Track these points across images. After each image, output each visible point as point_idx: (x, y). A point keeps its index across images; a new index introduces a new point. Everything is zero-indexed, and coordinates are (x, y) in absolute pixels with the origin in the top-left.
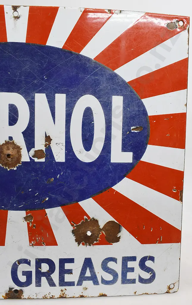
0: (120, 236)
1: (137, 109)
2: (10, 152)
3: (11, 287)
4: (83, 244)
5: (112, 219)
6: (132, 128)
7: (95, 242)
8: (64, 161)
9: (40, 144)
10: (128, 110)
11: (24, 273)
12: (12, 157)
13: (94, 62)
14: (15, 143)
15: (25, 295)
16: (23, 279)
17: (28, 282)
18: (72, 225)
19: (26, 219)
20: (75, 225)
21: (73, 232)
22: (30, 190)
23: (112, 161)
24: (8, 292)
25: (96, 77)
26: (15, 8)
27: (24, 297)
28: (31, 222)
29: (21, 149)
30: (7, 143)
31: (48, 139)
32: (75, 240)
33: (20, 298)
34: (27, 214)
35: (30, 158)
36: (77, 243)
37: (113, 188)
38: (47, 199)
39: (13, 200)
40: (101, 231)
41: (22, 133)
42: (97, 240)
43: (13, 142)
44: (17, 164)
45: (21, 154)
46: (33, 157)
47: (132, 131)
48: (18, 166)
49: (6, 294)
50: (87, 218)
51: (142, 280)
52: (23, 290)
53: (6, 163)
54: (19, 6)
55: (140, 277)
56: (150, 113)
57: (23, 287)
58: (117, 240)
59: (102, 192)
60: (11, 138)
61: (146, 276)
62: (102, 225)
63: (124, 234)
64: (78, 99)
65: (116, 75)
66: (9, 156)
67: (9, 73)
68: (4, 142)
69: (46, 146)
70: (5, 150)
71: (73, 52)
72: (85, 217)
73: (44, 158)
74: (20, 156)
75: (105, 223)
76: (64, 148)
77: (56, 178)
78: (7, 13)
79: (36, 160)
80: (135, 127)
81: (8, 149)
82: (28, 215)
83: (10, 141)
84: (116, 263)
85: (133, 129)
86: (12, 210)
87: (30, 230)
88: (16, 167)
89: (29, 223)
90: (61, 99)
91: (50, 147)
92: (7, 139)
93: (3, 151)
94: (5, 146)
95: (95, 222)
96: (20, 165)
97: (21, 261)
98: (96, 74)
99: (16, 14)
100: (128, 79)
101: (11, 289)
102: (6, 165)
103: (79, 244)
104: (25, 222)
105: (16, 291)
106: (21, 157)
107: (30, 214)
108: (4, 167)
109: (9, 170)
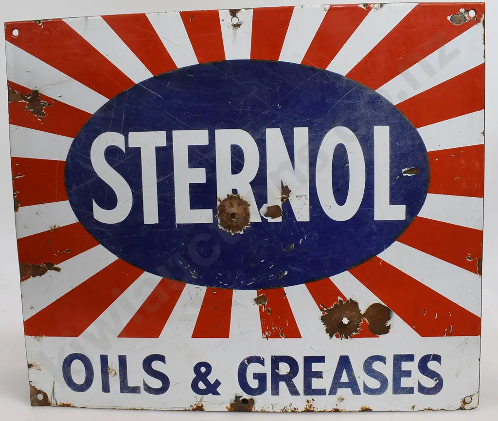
0: (390, 325)
1: (410, 143)
2: (234, 210)
3: (238, 395)
4: (337, 336)
5: (377, 300)
6: (403, 170)
7: (354, 334)
8: (308, 220)
9: (274, 198)
10: (397, 145)
11: (256, 376)
12: (237, 217)
13: (346, 80)
14: (241, 198)
15: (257, 406)
16: (254, 384)
17: (261, 389)
18: (322, 310)
19: (257, 301)
20: (325, 309)
21: (323, 319)
22: (262, 261)
23: (376, 218)
24: (233, 402)
25: (351, 102)
26: (234, 13)
27: (256, 409)
28: (264, 305)
29: (249, 205)
30: (230, 198)
31: (285, 190)
32: (326, 330)
33: (250, 411)
34: (258, 293)
35: (262, 218)
36: (328, 334)
37: (379, 256)
38: (286, 273)
39: (239, 275)
40: (361, 318)
41: (250, 183)
42: (356, 331)
43: (238, 196)
44: (244, 227)
45: (249, 213)
46: (266, 215)
47: (404, 175)
48: (245, 229)
49: (232, 405)
50: (342, 300)
51: (423, 390)
52: (254, 400)
53: (230, 225)
54: (239, 10)
55: (419, 384)
56: (430, 148)
57: (255, 395)
58: (386, 330)
59: (362, 263)
60: (235, 191)
61: (430, 383)
62: (363, 309)
63: (396, 322)
64: (326, 133)
65: (379, 97)
66: (233, 215)
67: (230, 103)
68: (226, 197)
69: (282, 200)
70: (228, 207)
71: (317, 67)
72: (339, 298)
73: (281, 217)
74: (247, 215)
75: (368, 306)
76: (308, 202)
77: (297, 245)
78: (223, 20)
79: (270, 220)
80: (408, 169)
81: (231, 205)
82: (261, 295)
83: (234, 195)
84: (385, 363)
85: (405, 172)
86: (238, 289)
87: (263, 315)
88: (243, 230)
89: (262, 307)
90: (301, 135)
91: (288, 201)
92: (230, 193)
93: (225, 210)
94: (228, 202)
95: (353, 305)
96: (248, 227)
97: (251, 360)
98: (349, 97)
99: (235, 21)
100: (395, 101)
101: (237, 398)
102: (229, 227)
103: (331, 336)
104: (256, 305)
105: (245, 401)
106: (249, 216)
107: (262, 294)
108: (226, 231)
109: (233, 234)
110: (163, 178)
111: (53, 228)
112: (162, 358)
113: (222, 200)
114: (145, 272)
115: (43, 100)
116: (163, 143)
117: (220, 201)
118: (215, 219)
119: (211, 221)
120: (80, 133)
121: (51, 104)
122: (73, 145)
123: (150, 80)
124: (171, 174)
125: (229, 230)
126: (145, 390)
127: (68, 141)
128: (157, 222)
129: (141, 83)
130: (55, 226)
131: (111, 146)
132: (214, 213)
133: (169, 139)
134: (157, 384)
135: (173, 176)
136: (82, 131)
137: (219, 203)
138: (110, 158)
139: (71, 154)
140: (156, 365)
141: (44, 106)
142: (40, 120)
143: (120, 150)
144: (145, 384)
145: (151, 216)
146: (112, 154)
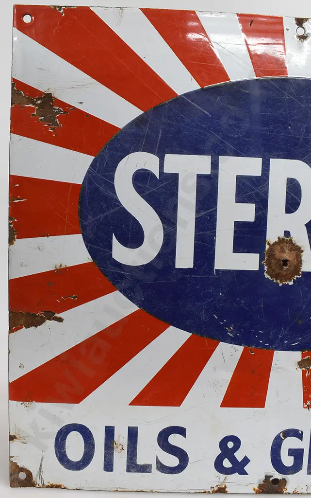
2: (286, 256)
3: (269, 475)
11: (292, 452)
12: (289, 264)
14: (294, 242)
15: (290, 488)
16: (288, 461)
17: (296, 467)
19: (300, 364)
22: (310, 318)
24: (262, 483)
26: (300, 22)
27: (287, 491)
28: (308, 369)
29: (302, 251)
30: (281, 241)
33: (281, 493)
34: (303, 356)
39: (283, 334)
41: (306, 225)
43: (291, 240)
44: (294, 276)
45: (301, 260)
48: (295, 279)
49: (260, 486)
52: (287, 479)
53: (278, 274)
54: (306, 20)
57: (289, 474)
60: (287, 233)
66: (285, 262)
67: (290, 128)
68: (277, 240)
70: (278, 252)
74: (300, 263)
78: (287, 30)
81: (283, 251)
82: (305, 358)
83: (286, 239)
87: (305, 382)
88: (292, 280)
89: (306, 371)
92: (282, 235)
93: (274, 255)
94: (278, 246)
96: (299, 277)
97: (288, 433)
99: (301, 32)
101: (267, 477)
102: (277, 276)
104: (299, 369)
105: (276, 481)
106: (302, 264)
107: (308, 357)
108: (273, 280)
109: (281, 285)
110: (203, 213)
111: (58, 267)
112: (181, 431)
113: (272, 243)
114: (171, 327)
115: (57, 106)
116: (207, 170)
117: (269, 244)
118: (261, 266)
119: (257, 269)
120: (103, 151)
121: (67, 112)
122: (93, 165)
123: (196, 92)
124: (214, 209)
125: (277, 279)
126: (157, 468)
127: (87, 160)
128: (192, 267)
129: (185, 95)
130: (61, 266)
131: (142, 169)
132: (261, 259)
133: (215, 166)
134: (172, 461)
135: (216, 211)
136: (105, 148)
137: (267, 247)
138: (139, 185)
139: (90, 177)
140: (174, 440)
141: (57, 113)
142: (51, 131)
143: (153, 176)
144: (158, 462)
145: (185, 258)
146: (141, 179)
